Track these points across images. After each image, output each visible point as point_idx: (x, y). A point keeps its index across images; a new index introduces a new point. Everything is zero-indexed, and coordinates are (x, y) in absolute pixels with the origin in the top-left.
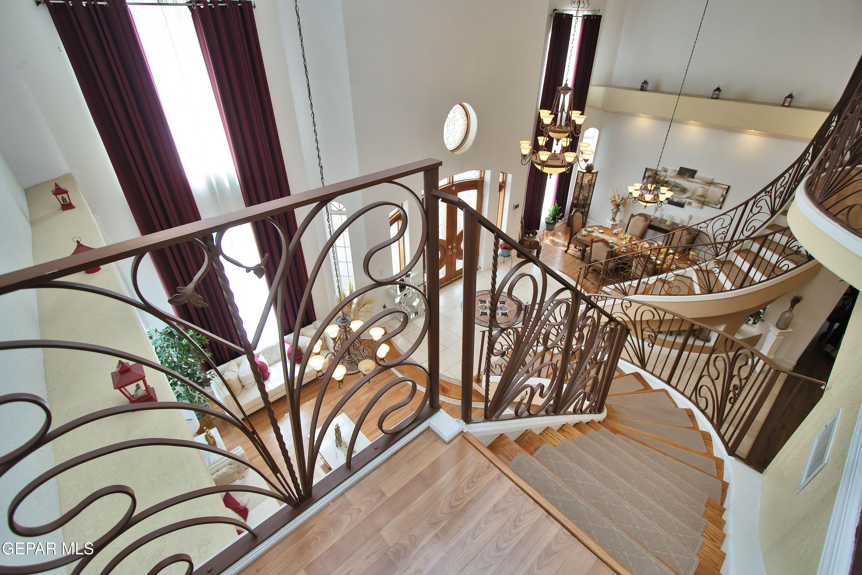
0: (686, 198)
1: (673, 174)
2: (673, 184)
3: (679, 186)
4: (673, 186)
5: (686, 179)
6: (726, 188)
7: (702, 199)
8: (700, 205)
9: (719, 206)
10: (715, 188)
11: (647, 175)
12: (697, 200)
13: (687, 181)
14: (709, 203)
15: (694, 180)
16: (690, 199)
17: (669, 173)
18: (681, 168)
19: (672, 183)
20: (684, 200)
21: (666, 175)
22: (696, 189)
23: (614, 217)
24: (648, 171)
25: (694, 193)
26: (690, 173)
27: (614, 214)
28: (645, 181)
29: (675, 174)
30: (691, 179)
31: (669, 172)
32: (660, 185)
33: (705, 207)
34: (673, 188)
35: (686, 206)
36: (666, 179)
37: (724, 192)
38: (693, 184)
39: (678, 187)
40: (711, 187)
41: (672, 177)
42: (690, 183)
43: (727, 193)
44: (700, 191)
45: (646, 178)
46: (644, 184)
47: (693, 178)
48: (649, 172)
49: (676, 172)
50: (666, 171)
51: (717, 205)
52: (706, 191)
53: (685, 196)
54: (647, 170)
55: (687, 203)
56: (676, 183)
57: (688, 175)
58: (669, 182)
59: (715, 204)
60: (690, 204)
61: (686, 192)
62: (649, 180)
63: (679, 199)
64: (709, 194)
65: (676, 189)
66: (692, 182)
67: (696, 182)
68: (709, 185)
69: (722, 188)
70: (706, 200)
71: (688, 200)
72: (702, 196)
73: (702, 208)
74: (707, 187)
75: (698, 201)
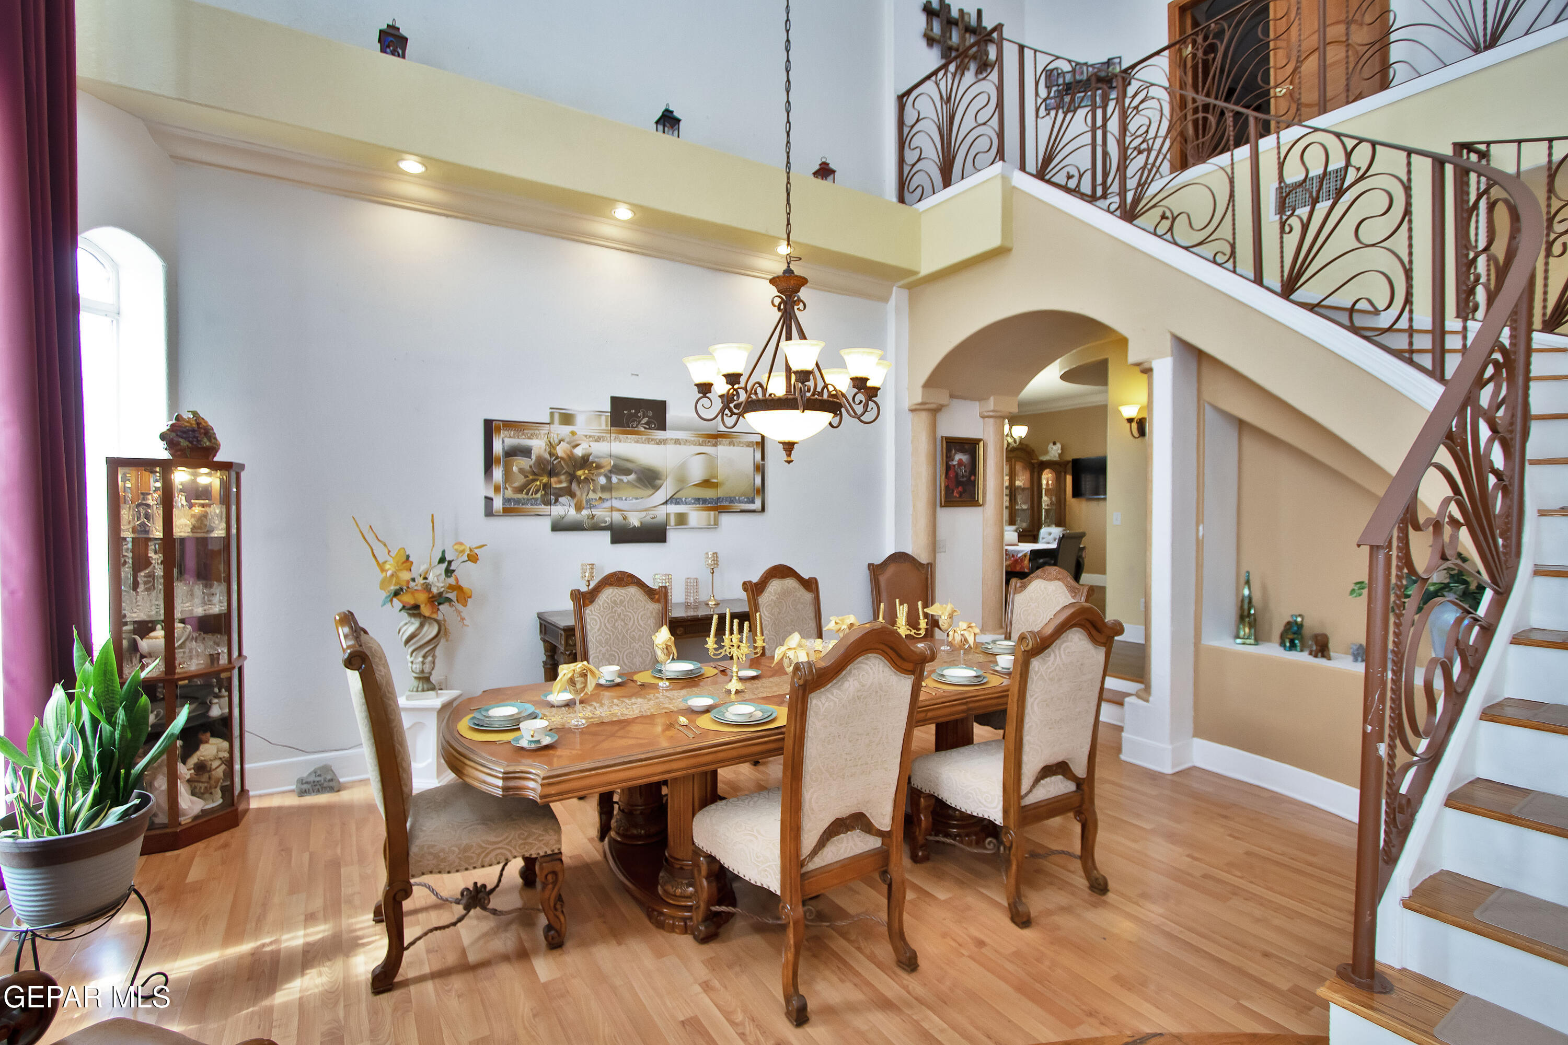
0: (666, 503)
1: (595, 426)
2: (609, 463)
3: (629, 465)
4: (611, 471)
5: (644, 437)
6: (757, 443)
7: (709, 494)
8: (712, 513)
9: (757, 505)
10: (732, 448)
11: (498, 447)
12: (697, 500)
13: (649, 441)
14: (732, 500)
15: (668, 434)
16: (677, 503)
17: (582, 426)
18: (615, 401)
19: (603, 462)
20: (661, 513)
21: (573, 433)
22: (683, 467)
23: (427, 668)
24: (498, 430)
25: (681, 480)
26: (650, 414)
27: (424, 657)
28: (498, 474)
29: (604, 427)
30: (660, 434)
31: (580, 420)
32: (563, 477)
33: (725, 519)
34: (614, 479)
35: (671, 535)
36: (579, 452)
37: (758, 456)
38: (670, 448)
39: (627, 472)
40: (720, 448)
41: (598, 440)
42: (662, 447)
43: (763, 458)
44: (697, 472)
45: (498, 461)
46: (497, 489)
47: (662, 427)
48: (503, 433)
49: (603, 418)
50: (567, 419)
51: (753, 502)
52: (711, 462)
53: (661, 495)
54: (490, 428)
55: (672, 521)
56: (618, 458)
57: (646, 420)
58: (591, 458)
59: (748, 498)
60: (682, 519)
61: (658, 482)
62: (515, 469)
63: (644, 514)
64: (723, 472)
65: (625, 479)
66: (664, 442)
67: (677, 442)
68: (714, 441)
69: (749, 444)
70: (721, 492)
71: (673, 509)
72: (707, 483)
73: (716, 523)
74: (708, 449)
75: (703, 503)
